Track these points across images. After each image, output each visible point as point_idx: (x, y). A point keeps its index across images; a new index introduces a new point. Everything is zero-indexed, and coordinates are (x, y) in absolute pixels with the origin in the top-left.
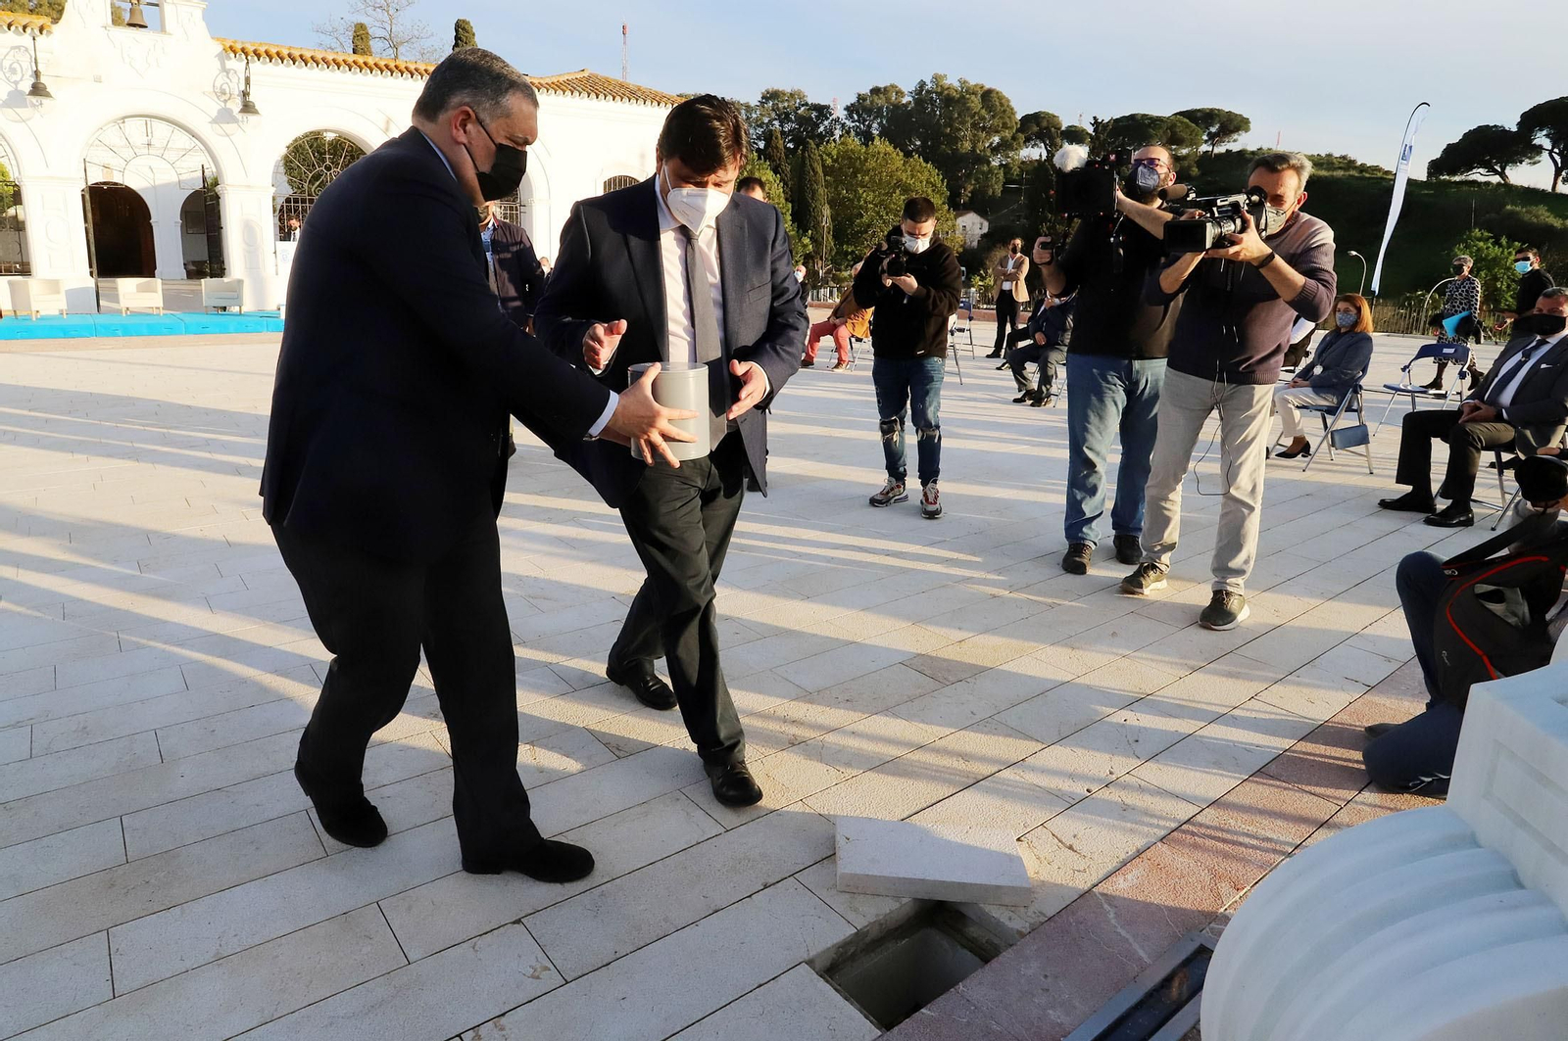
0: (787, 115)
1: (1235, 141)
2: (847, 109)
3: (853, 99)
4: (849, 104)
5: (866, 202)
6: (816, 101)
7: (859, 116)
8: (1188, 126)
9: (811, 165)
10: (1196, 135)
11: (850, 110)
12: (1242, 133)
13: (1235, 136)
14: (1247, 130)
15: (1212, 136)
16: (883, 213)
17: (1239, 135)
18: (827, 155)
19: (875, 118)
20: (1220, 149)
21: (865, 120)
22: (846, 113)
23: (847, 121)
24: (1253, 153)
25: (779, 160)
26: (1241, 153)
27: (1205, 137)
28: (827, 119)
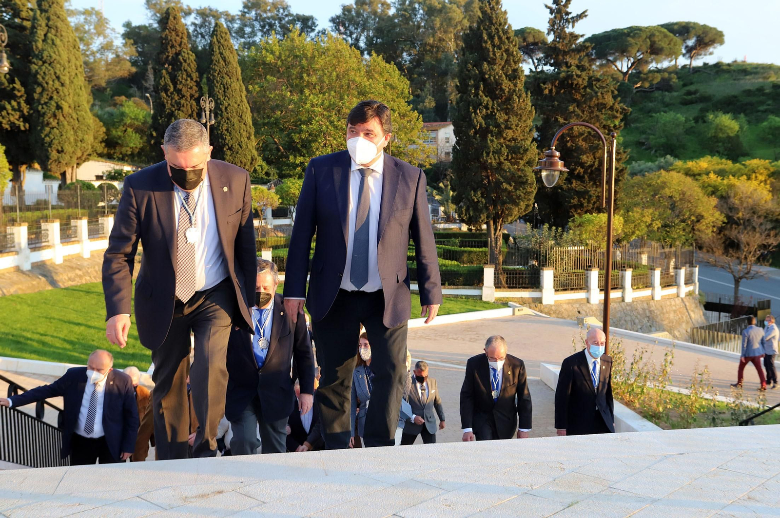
0: (271, 26)
1: (711, 54)
2: (333, 20)
3: (338, 12)
4: (334, 16)
5: (313, 106)
6: (301, 13)
7: (346, 28)
8: (666, 36)
9: (221, 54)
10: (675, 45)
11: (337, 21)
12: (717, 45)
13: (711, 49)
14: (722, 42)
15: (689, 50)
16: (334, 118)
17: (715, 48)
18: (267, 51)
19: (363, 31)
20: (698, 63)
21: (351, 34)
22: (331, 24)
23: (333, 33)
24: (729, 65)
25: (180, 45)
26: (718, 66)
27: (684, 51)
28: (313, 30)
